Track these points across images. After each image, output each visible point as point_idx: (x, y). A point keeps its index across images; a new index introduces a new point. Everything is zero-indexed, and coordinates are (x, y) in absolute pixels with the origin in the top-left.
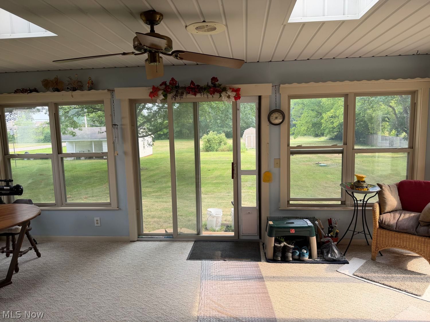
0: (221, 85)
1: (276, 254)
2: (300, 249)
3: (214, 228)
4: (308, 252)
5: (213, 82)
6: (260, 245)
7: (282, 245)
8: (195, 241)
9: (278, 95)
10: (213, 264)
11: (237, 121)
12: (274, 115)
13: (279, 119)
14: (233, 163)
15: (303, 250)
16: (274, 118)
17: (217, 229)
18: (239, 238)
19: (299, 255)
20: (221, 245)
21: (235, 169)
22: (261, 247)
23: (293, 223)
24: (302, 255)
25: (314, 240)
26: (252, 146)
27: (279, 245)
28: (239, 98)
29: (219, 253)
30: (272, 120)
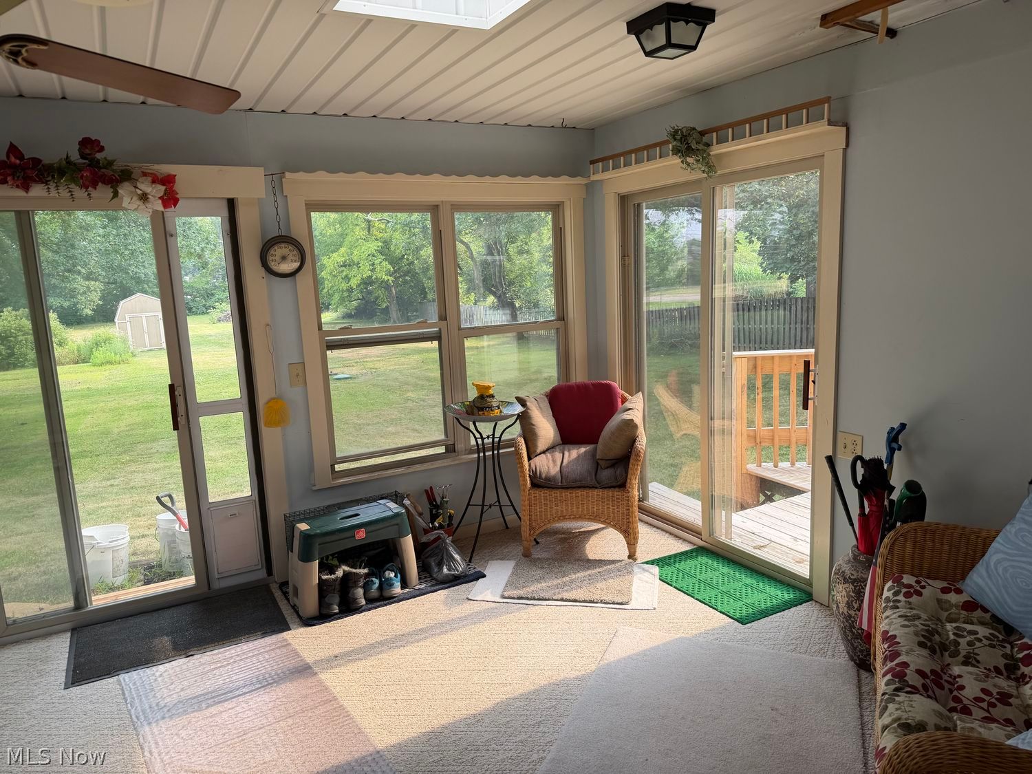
0: (114, 161)
1: (326, 599)
2: (380, 572)
3: (110, 580)
4: (399, 575)
5: (88, 151)
6: (273, 591)
7: (339, 573)
8: (73, 630)
10: (158, 674)
11: (169, 265)
12: (278, 251)
13: (292, 261)
14: (172, 387)
15: (387, 573)
16: (277, 258)
17: (119, 581)
18: (209, 589)
19: (381, 588)
20: (165, 619)
21: (180, 401)
22: (278, 594)
23: (357, 515)
24: (387, 584)
25: (408, 543)
26: (148, 345)
27: (333, 577)
28: (175, 201)
29: (166, 641)
30: (273, 264)
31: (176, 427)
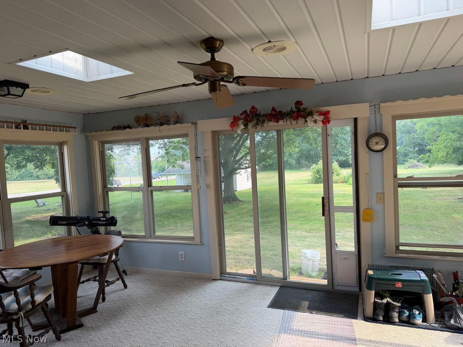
0: (307, 108)
1: (377, 311)
2: (411, 308)
3: (310, 273)
4: (421, 314)
5: (298, 106)
6: (360, 299)
7: (385, 301)
8: (281, 287)
9: (378, 116)
10: (297, 315)
11: (327, 148)
12: (374, 140)
13: (381, 144)
14: (323, 198)
15: (414, 310)
16: (374, 143)
17: (314, 274)
18: (333, 288)
19: (409, 316)
20: (311, 295)
21: (327, 204)
22: (360, 301)
23: (401, 274)
24: (412, 316)
25: (429, 299)
27: (380, 301)
28: (329, 122)
29: (306, 304)
30: (371, 146)
31: (323, 215)
